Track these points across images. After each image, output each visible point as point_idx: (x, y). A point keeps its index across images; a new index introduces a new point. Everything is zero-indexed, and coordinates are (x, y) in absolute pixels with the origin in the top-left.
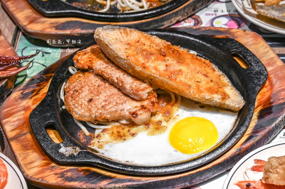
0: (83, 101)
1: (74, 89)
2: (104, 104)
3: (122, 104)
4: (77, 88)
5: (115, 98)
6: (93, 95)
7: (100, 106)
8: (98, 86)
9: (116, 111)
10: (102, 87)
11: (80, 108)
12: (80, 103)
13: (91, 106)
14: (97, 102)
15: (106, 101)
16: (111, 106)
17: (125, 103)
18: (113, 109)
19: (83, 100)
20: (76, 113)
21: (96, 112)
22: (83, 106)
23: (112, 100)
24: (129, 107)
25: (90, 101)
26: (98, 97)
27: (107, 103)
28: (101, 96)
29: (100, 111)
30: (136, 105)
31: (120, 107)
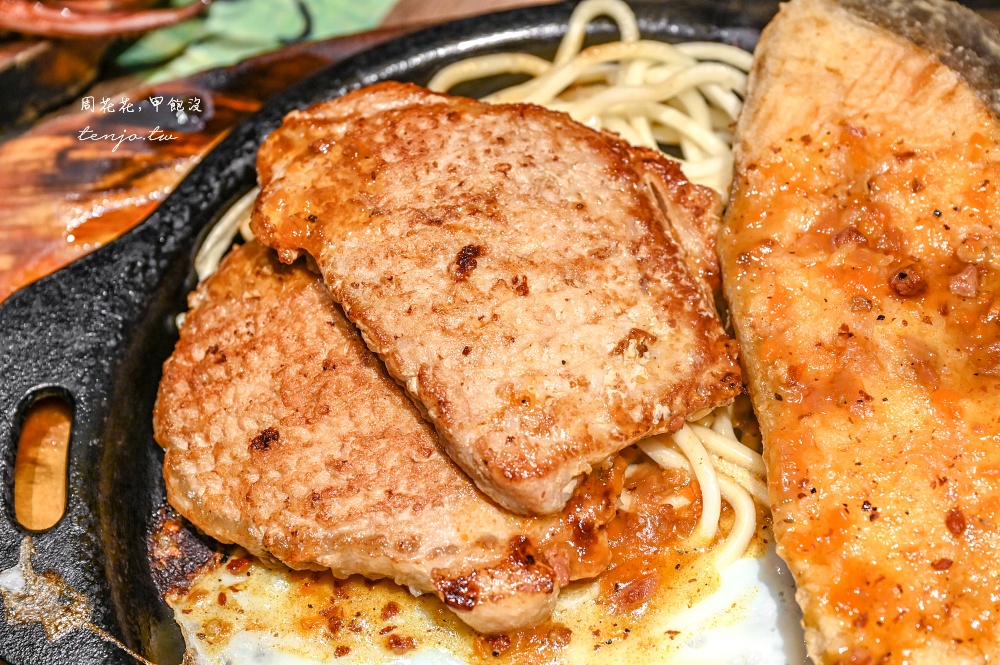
0: (234, 432)
1: (212, 342)
2: (324, 479)
3: (417, 507)
4: (228, 341)
5: (392, 460)
6: (284, 413)
7: (301, 490)
8: (327, 366)
9: (373, 543)
10: (344, 376)
11: (207, 463)
12: (216, 435)
13: (261, 472)
14: (292, 461)
15: (337, 466)
16: (357, 502)
17: (437, 503)
18: (362, 529)
19: (232, 420)
20: (185, 487)
21: (274, 518)
22: (225, 459)
23: (372, 469)
24: (448, 535)
25: (265, 440)
26: (303, 433)
27: (343, 479)
28: (323, 430)
29: (295, 520)
30: (488, 530)
31: (404, 523)
